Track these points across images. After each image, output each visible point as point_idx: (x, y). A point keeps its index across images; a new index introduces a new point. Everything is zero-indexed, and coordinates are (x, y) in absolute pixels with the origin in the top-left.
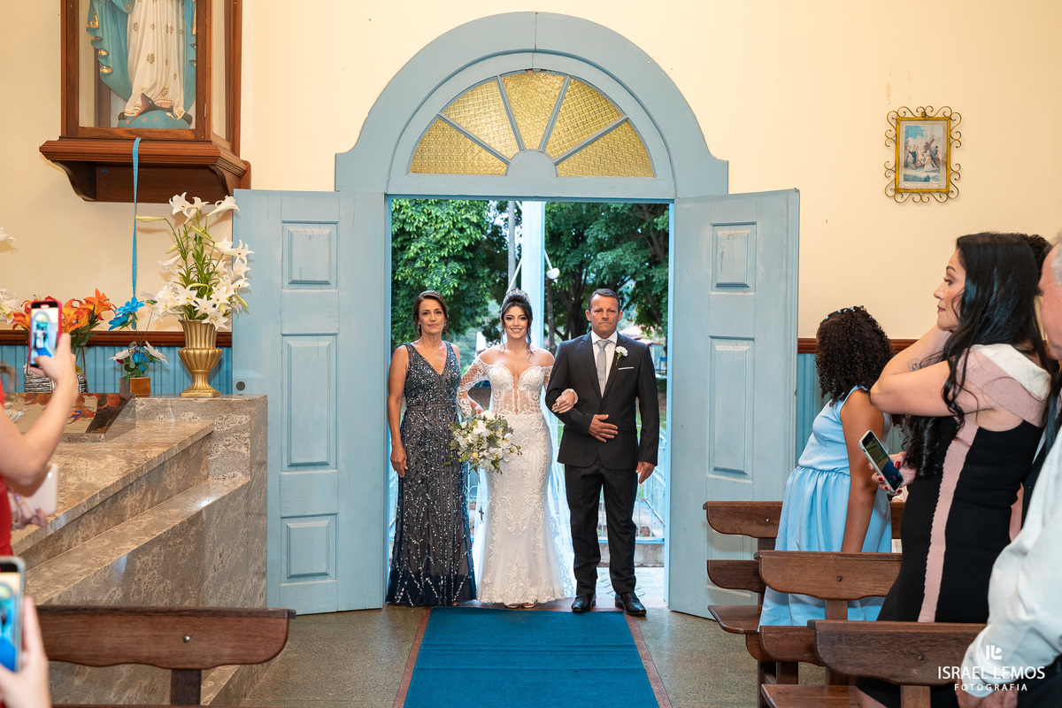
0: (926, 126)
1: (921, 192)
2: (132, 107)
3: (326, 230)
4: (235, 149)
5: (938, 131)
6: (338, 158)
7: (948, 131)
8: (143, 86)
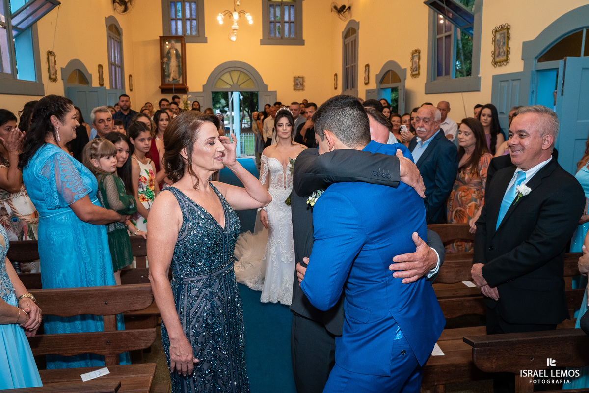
0: (299, 79)
1: (299, 89)
2: (171, 79)
3: (202, 98)
4: (186, 84)
5: (301, 80)
6: (203, 86)
7: (303, 79)
8: (172, 75)
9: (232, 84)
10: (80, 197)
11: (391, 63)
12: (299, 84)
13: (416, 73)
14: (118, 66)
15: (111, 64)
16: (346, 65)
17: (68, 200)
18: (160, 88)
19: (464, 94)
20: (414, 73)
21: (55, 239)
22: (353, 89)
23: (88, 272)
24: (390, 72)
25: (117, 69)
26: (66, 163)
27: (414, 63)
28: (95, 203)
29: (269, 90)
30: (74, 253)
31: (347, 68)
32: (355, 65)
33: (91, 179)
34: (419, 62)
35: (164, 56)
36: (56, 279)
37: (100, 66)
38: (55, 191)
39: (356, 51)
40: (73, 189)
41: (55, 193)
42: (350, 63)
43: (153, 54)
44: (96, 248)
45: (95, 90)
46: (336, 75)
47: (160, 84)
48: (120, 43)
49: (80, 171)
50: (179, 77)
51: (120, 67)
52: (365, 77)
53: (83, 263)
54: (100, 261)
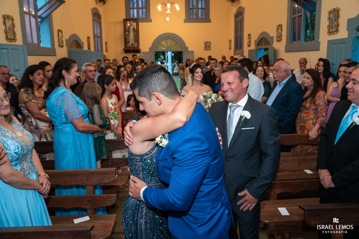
0: (208, 43)
2: (130, 44)
3: (149, 55)
4: (139, 47)
6: (149, 48)
7: (210, 43)
8: (131, 42)
9: (167, 47)
10: (77, 118)
11: (264, 33)
12: (208, 46)
13: (279, 39)
14: (99, 37)
15: (95, 36)
16: (237, 34)
17: (70, 119)
18: (124, 49)
19: (309, 52)
20: (278, 39)
21: (62, 141)
22: (241, 49)
23: (81, 160)
24: (264, 39)
25: (98, 39)
26: (70, 98)
27: (278, 33)
28: (86, 121)
29: (189, 50)
30: (73, 149)
31: (237, 37)
32: (242, 35)
33: (84, 107)
34: (281, 32)
35: (126, 30)
36: (62, 164)
37: (88, 38)
38: (63, 114)
39: (243, 26)
40: (73, 113)
41: (63, 115)
42: (239, 33)
43: (120, 29)
44: (86, 147)
45: (86, 52)
46: (230, 40)
47: (123, 47)
48: (100, 23)
49: (78, 103)
50: (135, 43)
51: (100, 38)
52: (248, 42)
53: (78, 155)
54: (88, 155)
